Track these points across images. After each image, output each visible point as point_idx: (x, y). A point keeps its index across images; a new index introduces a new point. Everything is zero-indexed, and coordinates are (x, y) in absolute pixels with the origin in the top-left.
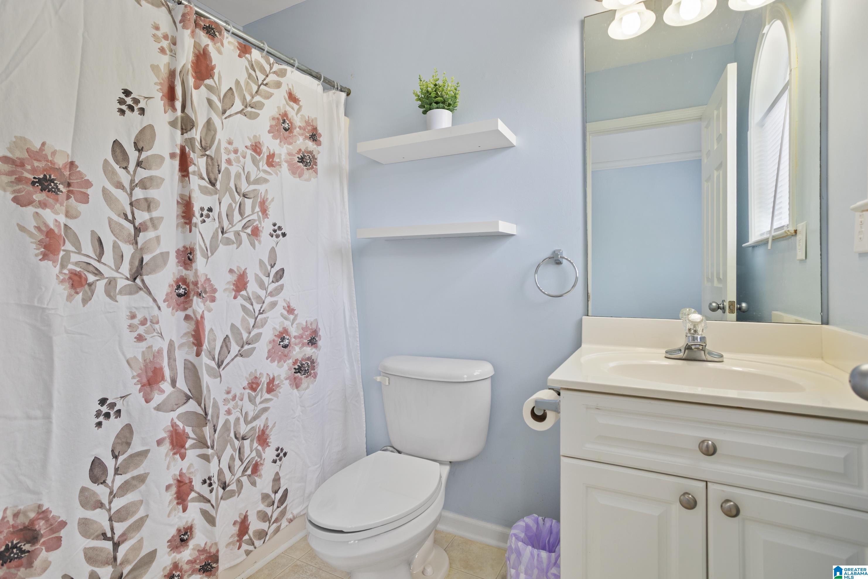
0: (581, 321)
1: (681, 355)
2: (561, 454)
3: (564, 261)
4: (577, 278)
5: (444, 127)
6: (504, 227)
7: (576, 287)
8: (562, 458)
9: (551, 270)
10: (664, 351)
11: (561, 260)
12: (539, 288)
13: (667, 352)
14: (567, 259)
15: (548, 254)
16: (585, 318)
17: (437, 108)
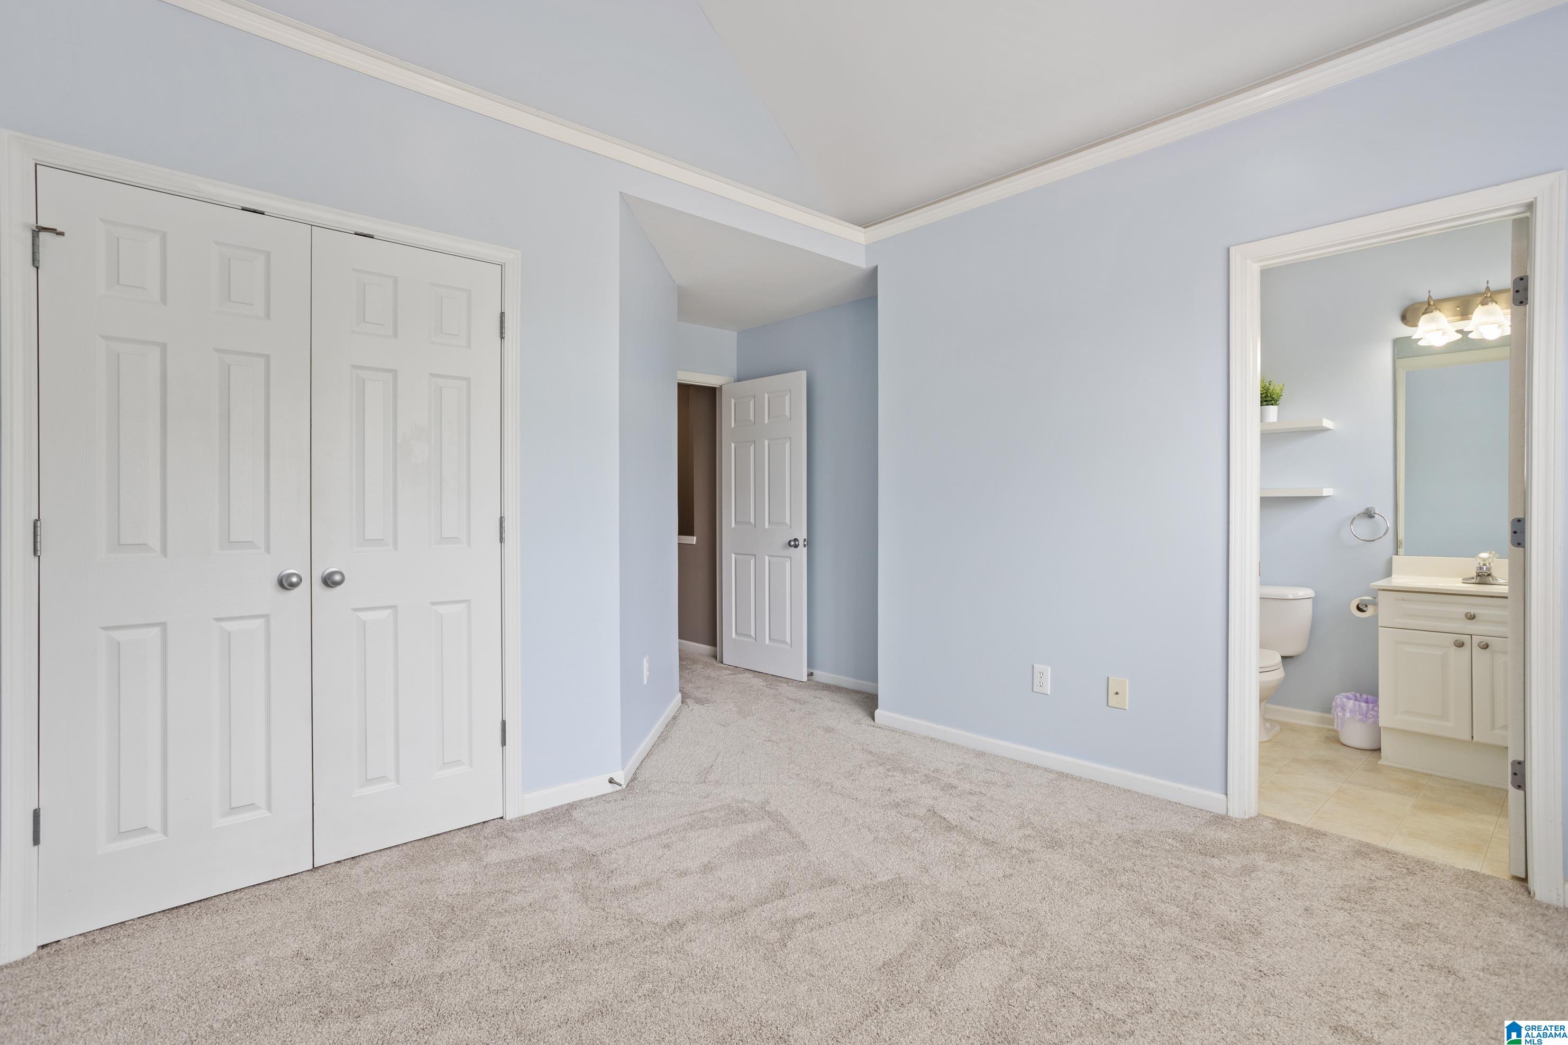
0: (1391, 559)
1: (1474, 581)
2: (1379, 625)
3: (1376, 516)
4: (1387, 529)
5: (1271, 421)
6: (1327, 492)
7: (1387, 535)
8: (1380, 628)
9: (1366, 522)
10: (1461, 579)
11: (1373, 514)
12: (1355, 536)
13: (1463, 579)
14: (1379, 514)
15: (1362, 509)
16: (1394, 557)
17: (1267, 405)
